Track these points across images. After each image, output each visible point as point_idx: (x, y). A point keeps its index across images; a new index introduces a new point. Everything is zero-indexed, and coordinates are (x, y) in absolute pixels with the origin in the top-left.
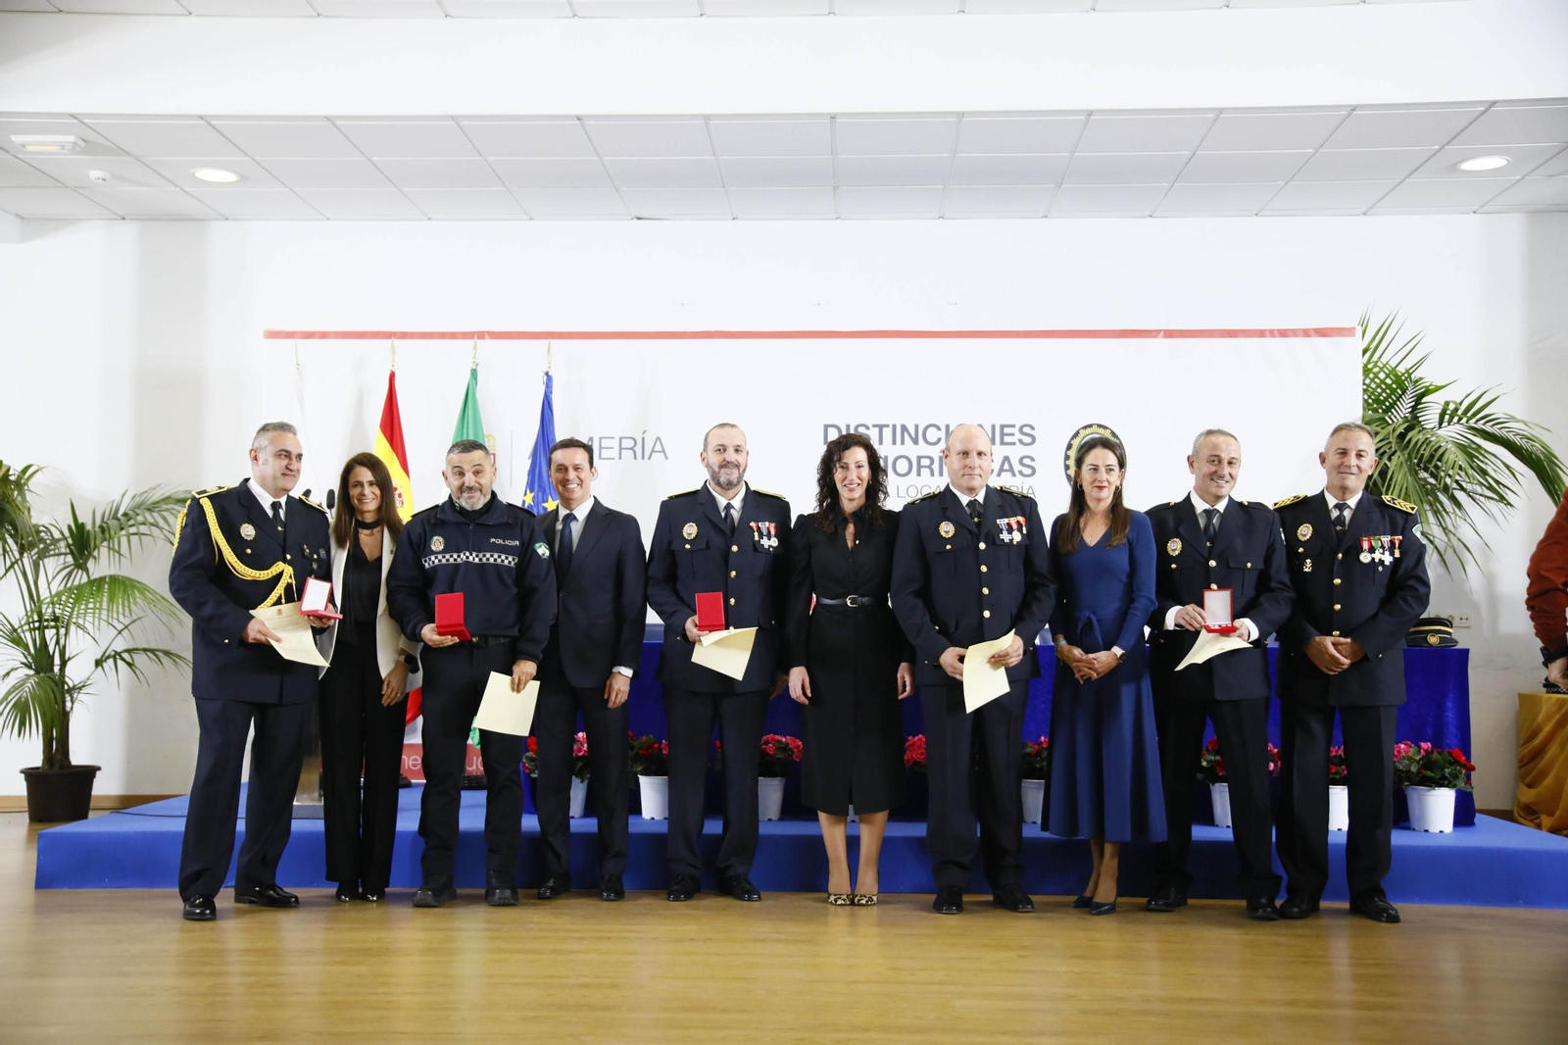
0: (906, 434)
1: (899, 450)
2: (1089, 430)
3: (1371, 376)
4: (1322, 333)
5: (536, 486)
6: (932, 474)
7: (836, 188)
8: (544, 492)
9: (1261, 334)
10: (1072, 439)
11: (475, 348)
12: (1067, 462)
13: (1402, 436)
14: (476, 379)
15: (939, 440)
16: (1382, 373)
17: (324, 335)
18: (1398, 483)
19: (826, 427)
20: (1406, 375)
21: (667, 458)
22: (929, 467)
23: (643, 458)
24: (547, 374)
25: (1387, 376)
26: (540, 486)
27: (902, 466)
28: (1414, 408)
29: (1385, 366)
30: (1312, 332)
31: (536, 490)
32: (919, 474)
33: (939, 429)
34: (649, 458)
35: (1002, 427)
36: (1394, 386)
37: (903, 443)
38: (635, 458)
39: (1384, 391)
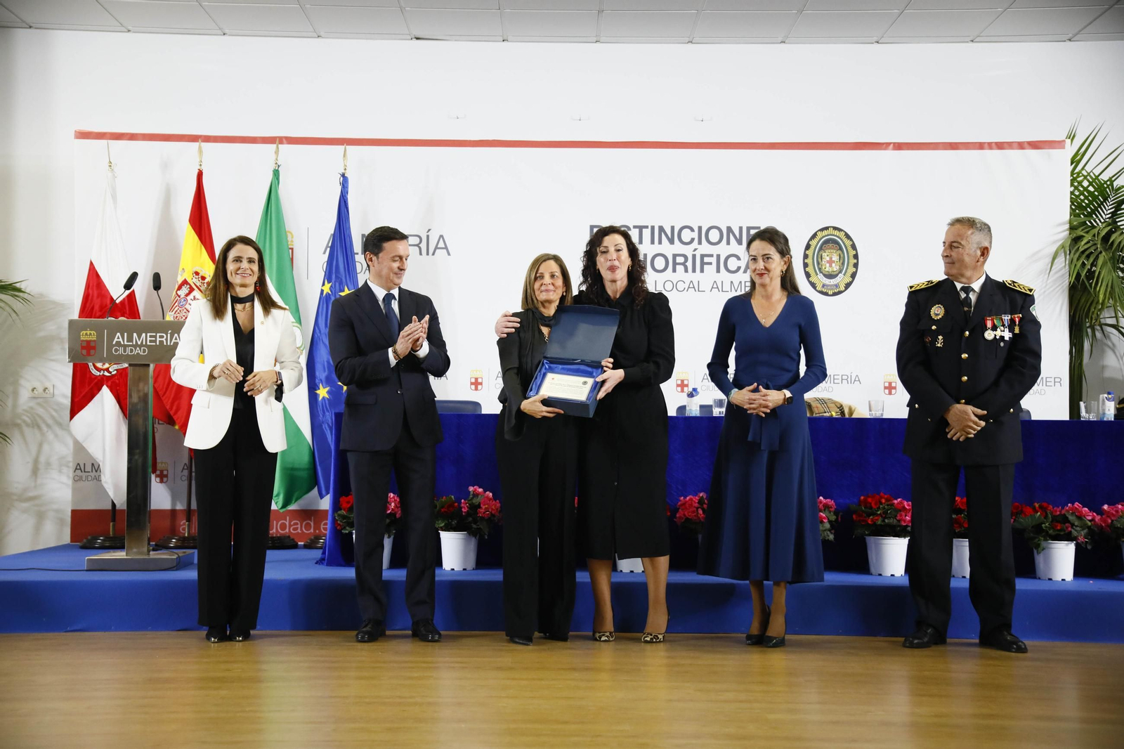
0: (663, 234)
1: (656, 248)
2: (825, 232)
3: (1076, 184)
4: (1035, 145)
5: (334, 276)
6: (686, 271)
7: (600, 12)
8: (341, 283)
9: (981, 146)
10: (811, 239)
11: (277, 152)
12: (806, 261)
13: (1106, 238)
14: (278, 179)
15: (693, 240)
16: (1085, 181)
17: (133, 137)
18: (1105, 280)
19: (592, 227)
20: (1108, 183)
21: (449, 254)
22: (684, 264)
23: (428, 254)
24: (343, 175)
25: (1091, 184)
26: (336, 276)
27: (660, 263)
28: (1114, 214)
29: (1089, 174)
30: (1026, 145)
31: (333, 281)
32: (674, 271)
33: (692, 230)
34: (433, 254)
35: (749, 229)
36: (1096, 193)
37: (660, 242)
38: (421, 254)
39: (1086, 198)
